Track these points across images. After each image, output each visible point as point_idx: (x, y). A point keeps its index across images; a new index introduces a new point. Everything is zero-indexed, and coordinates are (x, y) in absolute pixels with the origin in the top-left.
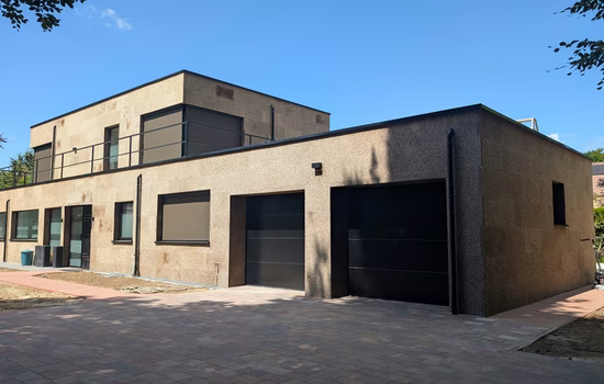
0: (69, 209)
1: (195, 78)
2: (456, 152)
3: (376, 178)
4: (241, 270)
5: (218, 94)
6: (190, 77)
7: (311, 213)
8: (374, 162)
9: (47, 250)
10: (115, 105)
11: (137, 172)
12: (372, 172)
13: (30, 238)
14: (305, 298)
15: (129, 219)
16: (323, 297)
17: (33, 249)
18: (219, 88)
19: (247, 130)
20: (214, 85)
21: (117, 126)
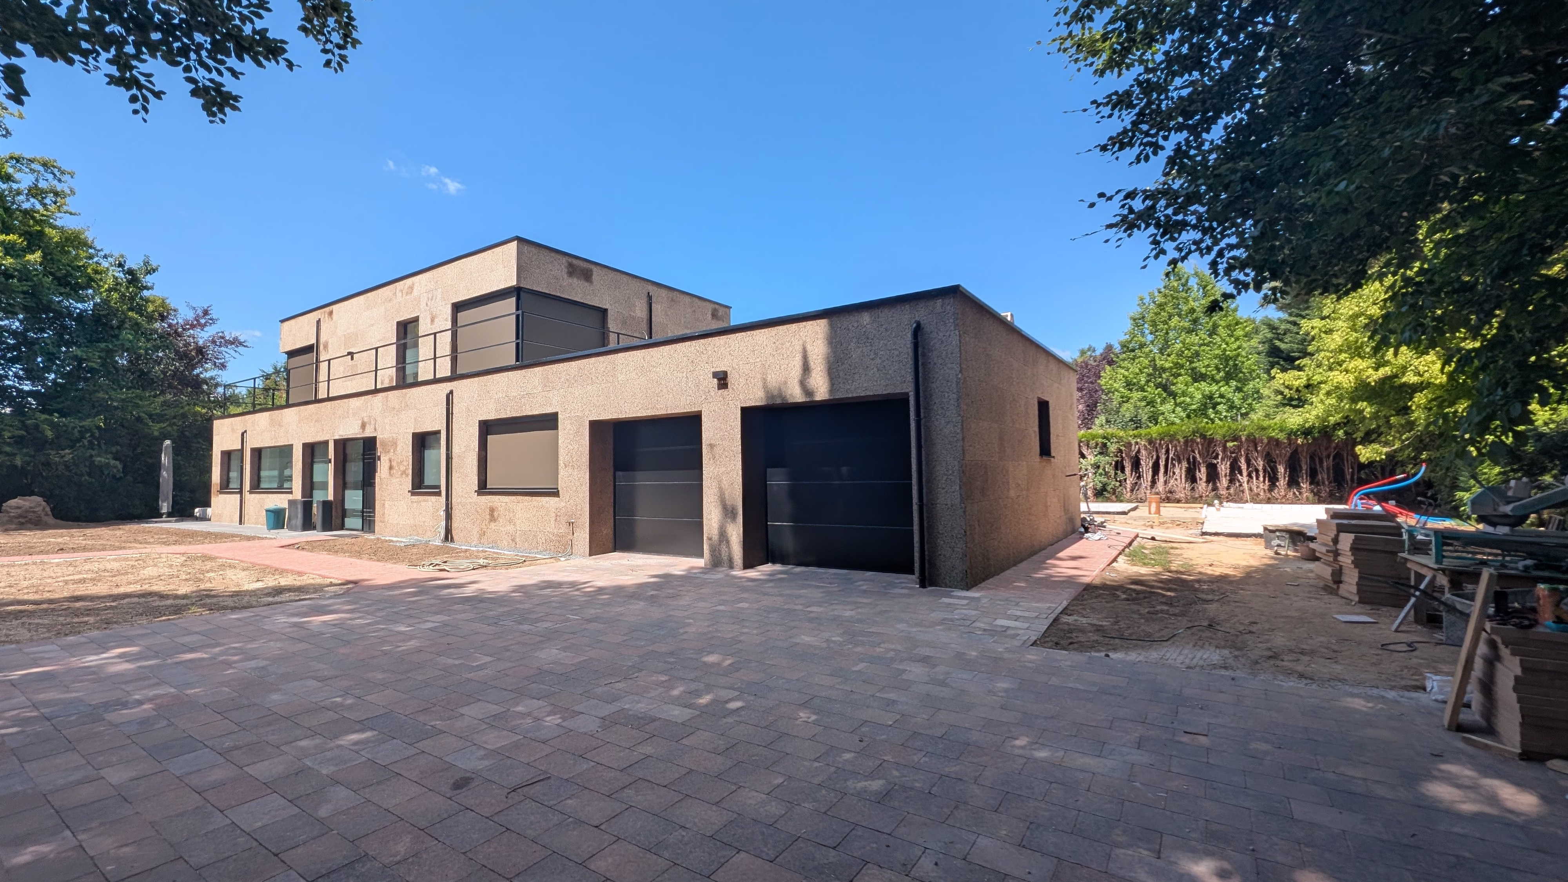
0: (342, 445)
1: (533, 249)
2: (924, 355)
3: (808, 392)
4: (607, 531)
5: (571, 274)
6: (526, 248)
7: (712, 446)
8: (806, 368)
9: (307, 506)
10: (411, 288)
11: (447, 387)
12: (803, 384)
13: (282, 486)
14: (705, 571)
15: (436, 456)
16: (731, 567)
17: (285, 505)
18: (571, 265)
19: (612, 325)
20: (564, 260)
21: (416, 320)
